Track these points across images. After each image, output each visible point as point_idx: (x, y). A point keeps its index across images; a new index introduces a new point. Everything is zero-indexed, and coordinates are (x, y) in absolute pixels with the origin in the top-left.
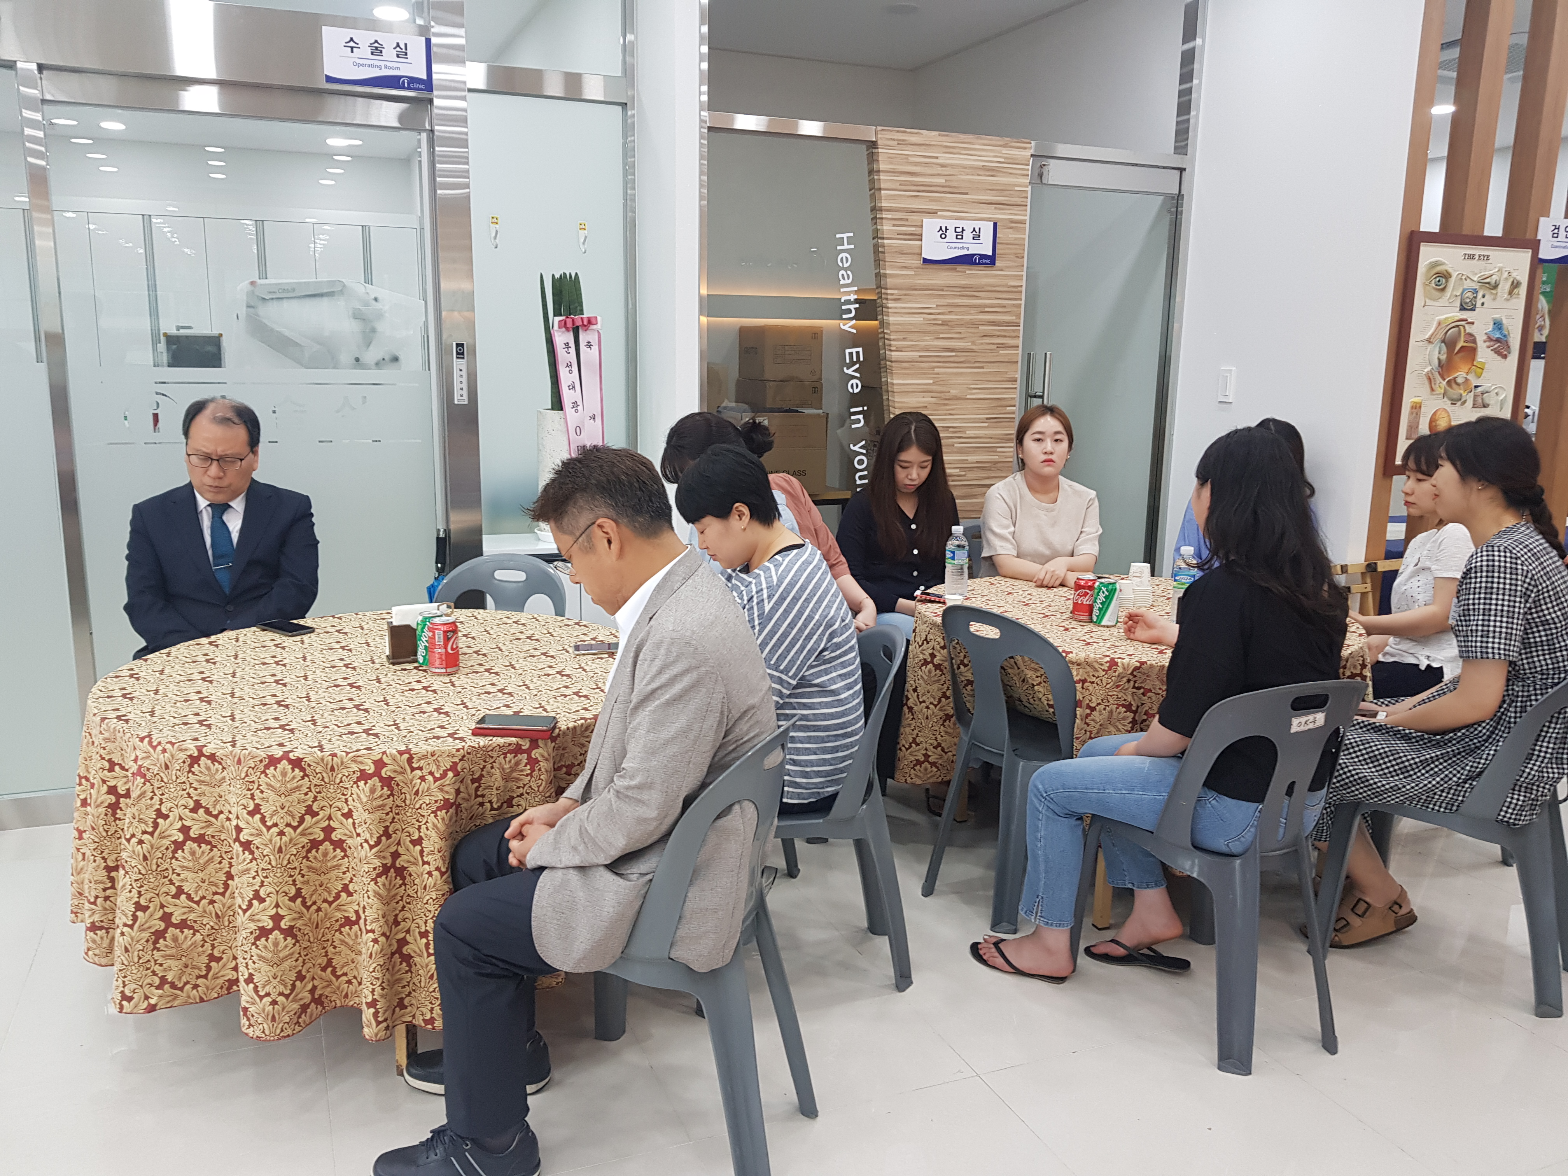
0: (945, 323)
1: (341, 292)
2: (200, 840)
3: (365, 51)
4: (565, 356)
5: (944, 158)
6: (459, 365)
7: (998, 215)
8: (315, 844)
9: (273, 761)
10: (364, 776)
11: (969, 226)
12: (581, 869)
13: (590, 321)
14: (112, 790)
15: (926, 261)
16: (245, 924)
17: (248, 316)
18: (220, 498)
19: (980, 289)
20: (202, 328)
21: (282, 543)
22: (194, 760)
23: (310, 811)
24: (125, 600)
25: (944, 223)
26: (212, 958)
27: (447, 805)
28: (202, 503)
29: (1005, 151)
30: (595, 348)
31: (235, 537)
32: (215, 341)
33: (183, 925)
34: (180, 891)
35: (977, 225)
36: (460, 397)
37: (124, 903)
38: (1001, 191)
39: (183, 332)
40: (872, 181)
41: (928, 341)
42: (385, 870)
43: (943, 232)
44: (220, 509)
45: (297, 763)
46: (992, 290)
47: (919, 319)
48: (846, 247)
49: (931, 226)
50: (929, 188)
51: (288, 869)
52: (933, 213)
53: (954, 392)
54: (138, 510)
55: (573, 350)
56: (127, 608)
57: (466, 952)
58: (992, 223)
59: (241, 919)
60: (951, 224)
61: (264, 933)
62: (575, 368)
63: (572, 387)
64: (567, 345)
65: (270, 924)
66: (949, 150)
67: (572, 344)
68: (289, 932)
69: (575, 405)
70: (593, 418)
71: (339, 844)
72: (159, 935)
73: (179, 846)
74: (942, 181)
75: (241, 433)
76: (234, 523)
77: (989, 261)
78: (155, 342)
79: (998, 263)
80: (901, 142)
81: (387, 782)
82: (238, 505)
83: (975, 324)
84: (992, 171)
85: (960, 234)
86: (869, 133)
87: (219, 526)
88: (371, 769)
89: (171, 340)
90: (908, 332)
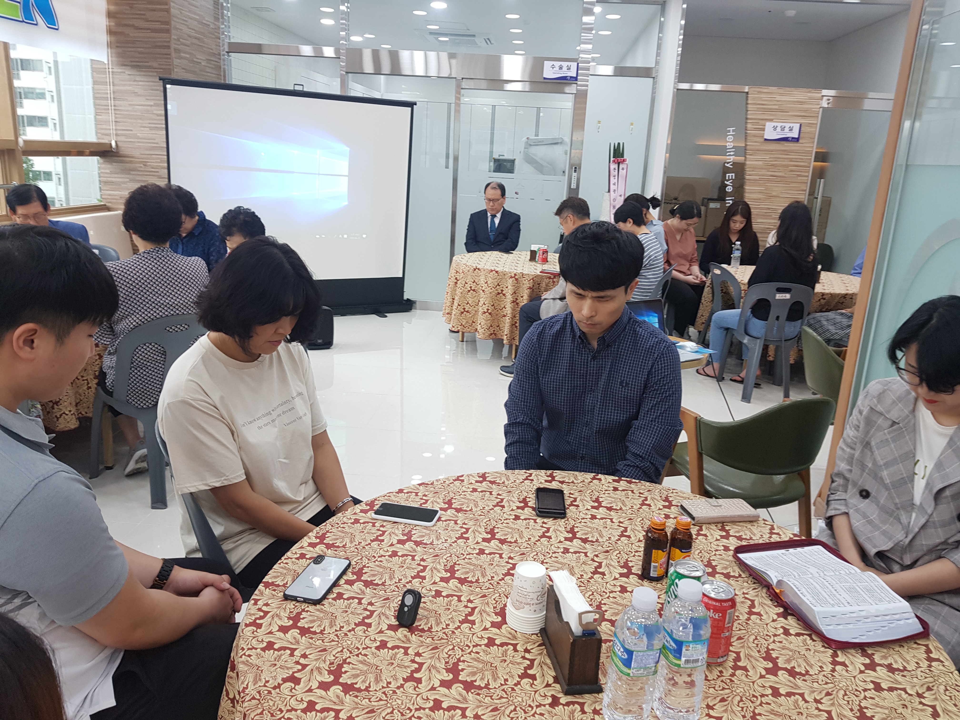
0: (772, 165)
1: (561, 143)
2: (474, 290)
3: (557, 68)
4: (614, 173)
5: (779, 98)
6: (574, 175)
7: (803, 121)
8: (499, 294)
9: (492, 271)
10: (511, 277)
11: (787, 125)
12: (554, 299)
13: (624, 161)
14: (456, 279)
15: (766, 140)
16: (481, 310)
17: (524, 152)
18: (493, 212)
19: (791, 151)
20: (507, 156)
21: (510, 228)
22: (475, 270)
23: (498, 285)
24: (465, 241)
25: (775, 124)
26: (473, 322)
27: (530, 288)
28: (489, 214)
29: (809, 94)
30: (625, 170)
31: (497, 225)
32: (513, 161)
33: (467, 312)
34: (468, 303)
35: (792, 125)
36: (573, 186)
37: (456, 304)
38: (806, 111)
39: (501, 157)
40: (747, 107)
41: (764, 172)
42: (513, 302)
43: (775, 128)
44: (494, 216)
45: (497, 272)
46: (796, 152)
47: (760, 163)
48: (731, 133)
49: (769, 126)
50: (771, 110)
51: (492, 298)
52: (771, 120)
53: (774, 194)
54: (472, 215)
55: (617, 171)
56: (466, 244)
57: (525, 315)
58: (799, 125)
59: (480, 309)
60: (779, 125)
61: (485, 313)
62: (616, 177)
63: (614, 184)
64: (615, 169)
65: (486, 311)
66: (781, 94)
67: (617, 168)
68: (490, 314)
69: (615, 190)
70: (621, 196)
71: (504, 295)
72: (462, 313)
73: (469, 291)
74: (777, 107)
75: (499, 192)
76: (497, 221)
77: (797, 140)
78: (490, 161)
79: (801, 141)
80: (759, 92)
81: (516, 279)
82: (499, 215)
83: (787, 166)
84: (801, 103)
85: (783, 129)
86: (746, 89)
87: (493, 222)
88: (513, 275)
89: (496, 160)
90: (754, 168)
